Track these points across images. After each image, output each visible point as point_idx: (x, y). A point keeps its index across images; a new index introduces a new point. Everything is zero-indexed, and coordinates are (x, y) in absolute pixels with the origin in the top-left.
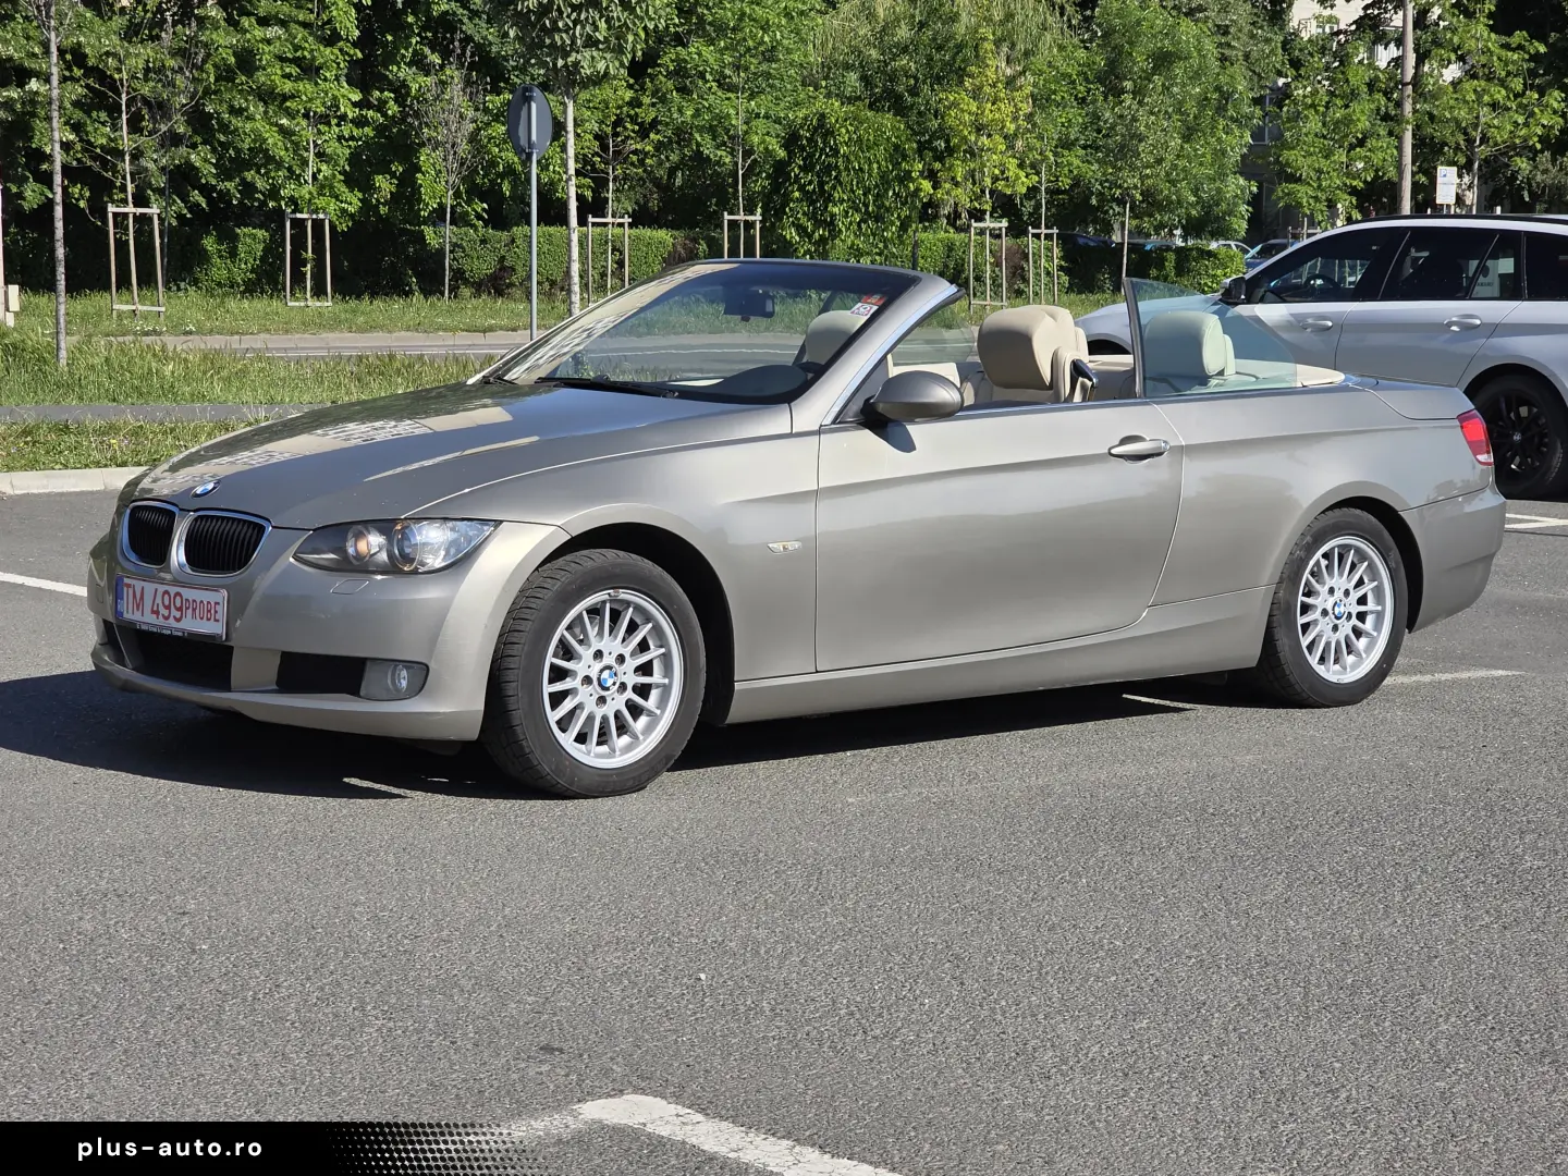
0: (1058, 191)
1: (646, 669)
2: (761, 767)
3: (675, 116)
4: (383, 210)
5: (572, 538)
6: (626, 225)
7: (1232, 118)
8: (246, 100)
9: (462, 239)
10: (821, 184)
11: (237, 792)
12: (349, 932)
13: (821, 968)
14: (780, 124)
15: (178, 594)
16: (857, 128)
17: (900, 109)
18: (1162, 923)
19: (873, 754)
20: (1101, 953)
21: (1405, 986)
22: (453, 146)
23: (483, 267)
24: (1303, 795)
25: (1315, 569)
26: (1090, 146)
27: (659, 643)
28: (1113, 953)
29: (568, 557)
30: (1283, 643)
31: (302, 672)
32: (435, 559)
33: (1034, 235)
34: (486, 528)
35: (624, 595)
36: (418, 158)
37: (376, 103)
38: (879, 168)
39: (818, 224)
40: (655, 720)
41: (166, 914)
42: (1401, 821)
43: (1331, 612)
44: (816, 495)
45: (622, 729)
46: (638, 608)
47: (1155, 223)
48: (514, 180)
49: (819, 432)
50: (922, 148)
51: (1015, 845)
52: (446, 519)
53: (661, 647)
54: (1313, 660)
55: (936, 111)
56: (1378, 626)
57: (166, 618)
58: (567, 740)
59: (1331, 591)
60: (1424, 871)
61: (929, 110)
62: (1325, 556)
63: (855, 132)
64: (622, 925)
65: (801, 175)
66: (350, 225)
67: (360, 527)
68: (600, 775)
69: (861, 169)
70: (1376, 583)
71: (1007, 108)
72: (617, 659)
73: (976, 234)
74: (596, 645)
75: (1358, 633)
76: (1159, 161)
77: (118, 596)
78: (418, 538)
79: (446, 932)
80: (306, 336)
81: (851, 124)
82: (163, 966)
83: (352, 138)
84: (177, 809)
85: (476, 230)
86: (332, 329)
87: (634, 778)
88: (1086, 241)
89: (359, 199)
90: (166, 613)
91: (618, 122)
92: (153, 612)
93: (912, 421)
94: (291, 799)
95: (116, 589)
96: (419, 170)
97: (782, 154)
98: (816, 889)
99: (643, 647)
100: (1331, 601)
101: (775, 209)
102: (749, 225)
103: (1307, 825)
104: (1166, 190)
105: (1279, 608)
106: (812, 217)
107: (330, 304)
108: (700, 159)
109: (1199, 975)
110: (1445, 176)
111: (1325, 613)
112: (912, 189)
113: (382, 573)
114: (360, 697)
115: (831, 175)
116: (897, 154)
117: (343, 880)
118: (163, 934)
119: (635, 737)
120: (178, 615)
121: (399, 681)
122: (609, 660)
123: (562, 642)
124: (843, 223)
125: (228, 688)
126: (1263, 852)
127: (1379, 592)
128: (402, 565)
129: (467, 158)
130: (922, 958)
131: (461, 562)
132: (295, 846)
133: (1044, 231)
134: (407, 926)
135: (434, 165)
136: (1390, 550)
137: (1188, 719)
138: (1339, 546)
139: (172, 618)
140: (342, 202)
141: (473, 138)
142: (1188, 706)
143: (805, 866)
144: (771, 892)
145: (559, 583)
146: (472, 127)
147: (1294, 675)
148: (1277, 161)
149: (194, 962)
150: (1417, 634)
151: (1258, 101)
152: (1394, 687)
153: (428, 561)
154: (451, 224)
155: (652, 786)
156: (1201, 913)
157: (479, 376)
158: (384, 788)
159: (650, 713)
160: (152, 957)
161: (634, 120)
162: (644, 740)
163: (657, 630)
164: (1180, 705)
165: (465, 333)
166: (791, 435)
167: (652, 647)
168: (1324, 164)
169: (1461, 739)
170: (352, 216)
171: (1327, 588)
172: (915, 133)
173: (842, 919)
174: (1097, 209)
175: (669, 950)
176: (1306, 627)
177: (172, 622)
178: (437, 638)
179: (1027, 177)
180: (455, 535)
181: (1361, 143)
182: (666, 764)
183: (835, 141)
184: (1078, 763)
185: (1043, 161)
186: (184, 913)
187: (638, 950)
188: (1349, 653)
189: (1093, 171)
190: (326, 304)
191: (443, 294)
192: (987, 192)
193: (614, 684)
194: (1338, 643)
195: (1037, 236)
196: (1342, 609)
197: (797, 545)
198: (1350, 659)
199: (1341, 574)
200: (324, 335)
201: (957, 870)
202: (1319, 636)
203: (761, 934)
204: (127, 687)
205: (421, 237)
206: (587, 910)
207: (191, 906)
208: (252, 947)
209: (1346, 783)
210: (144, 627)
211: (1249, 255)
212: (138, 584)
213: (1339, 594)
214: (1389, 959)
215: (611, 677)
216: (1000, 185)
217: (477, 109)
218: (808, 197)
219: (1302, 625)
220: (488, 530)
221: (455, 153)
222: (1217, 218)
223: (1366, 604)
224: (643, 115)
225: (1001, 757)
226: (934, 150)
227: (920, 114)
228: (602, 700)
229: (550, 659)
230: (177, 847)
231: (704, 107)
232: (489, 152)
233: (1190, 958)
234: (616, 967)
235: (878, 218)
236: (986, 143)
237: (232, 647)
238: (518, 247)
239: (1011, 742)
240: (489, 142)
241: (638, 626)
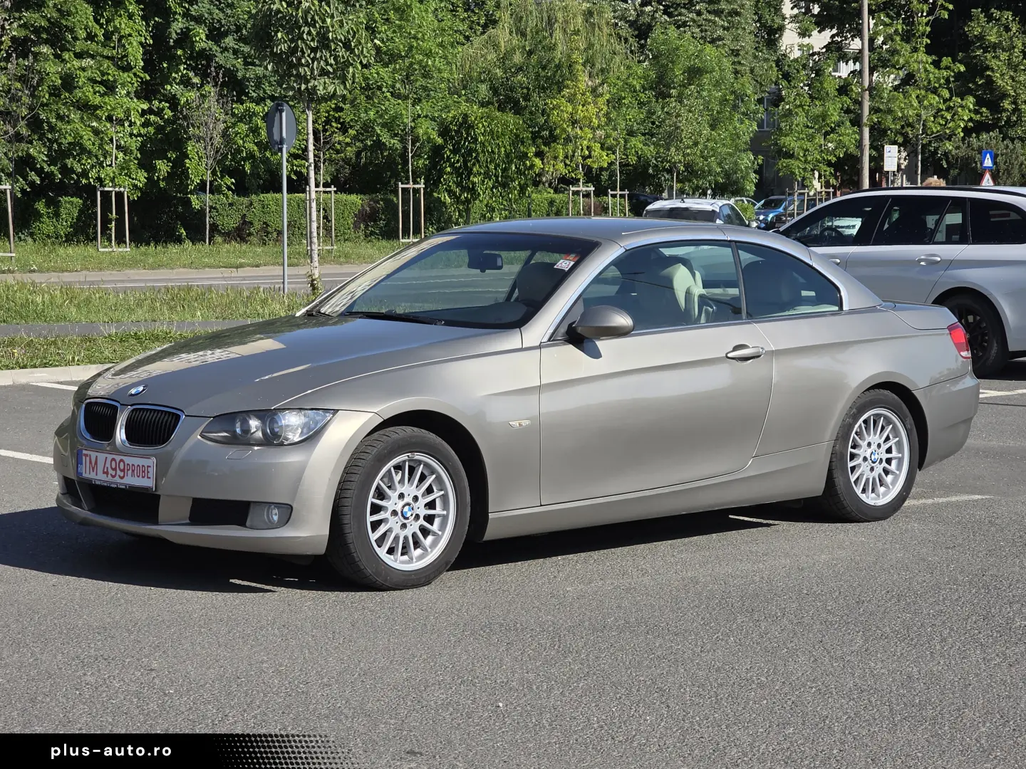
0: (628, 165)
1: (431, 505)
2: (503, 567)
3: (362, 115)
4: (162, 184)
5: (384, 420)
6: (333, 192)
7: (743, 114)
8: (69, 110)
9: (216, 203)
10: (465, 162)
11: (163, 590)
12: (263, 680)
13: (575, 698)
14: (435, 121)
15: (121, 460)
16: (490, 124)
17: (518, 110)
18: (789, 665)
19: (575, 558)
20: (754, 686)
21: (953, 703)
22: (211, 139)
23: (231, 222)
24: (863, 581)
25: (858, 430)
26: (647, 133)
27: (440, 488)
28: (761, 685)
29: (381, 432)
30: (839, 480)
31: (206, 511)
32: (294, 436)
33: (612, 196)
34: (328, 415)
35: (418, 456)
36: (187, 148)
37: (156, 110)
38: (505, 151)
39: (464, 189)
40: (438, 538)
41: (140, 671)
42: (931, 596)
43: (869, 458)
44: (540, 389)
45: (417, 544)
46: (427, 465)
47: (693, 186)
48: (253, 162)
49: (540, 347)
50: (535, 136)
51: (682, 617)
52: (301, 409)
53: (441, 490)
54: (858, 491)
55: (544, 110)
56: (899, 466)
57: (113, 477)
58: (382, 552)
59: (869, 445)
60: (952, 629)
61: (538, 110)
62: (865, 422)
63: (488, 127)
64: (439, 673)
65: (452, 156)
66: (139, 195)
67: (244, 414)
68: (404, 575)
69: (493, 152)
70: (897, 439)
71: (592, 109)
72: (413, 499)
73: (573, 195)
74: (400, 489)
75: (886, 472)
76: (696, 144)
77: (79, 462)
78: (283, 422)
79: (325, 680)
80: (114, 272)
81: (485, 121)
82: (148, 704)
83: (140, 135)
84: (126, 602)
85: (227, 198)
86: (130, 267)
87: (426, 577)
88: (645, 198)
89: (145, 177)
90: (113, 473)
91: (328, 122)
92: (104, 473)
93: (599, 339)
94: (199, 593)
95: (78, 458)
96: (187, 157)
97: (440, 141)
98: (559, 647)
99: (429, 490)
100: (869, 451)
101: (433, 182)
102: (416, 191)
103: (870, 600)
104: (700, 163)
105: (836, 457)
106: (458, 184)
107: (128, 249)
108: (379, 145)
109: (820, 698)
110: (889, 152)
111: (865, 459)
112: (528, 165)
113: (258, 445)
114: (246, 527)
115: (472, 156)
116: (517, 140)
117: (249, 646)
118: (142, 683)
119: (425, 549)
120: (122, 474)
121: (272, 517)
122: (408, 499)
123: (378, 488)
124: (481, 189)
125: (156, 523)
126: (845, 618)
127: (899, 444)
128: (273, 439)
129: (220, 148)
130: (638, 691)
131: (313, 436)
132: (211, 625)
133: (619, 192)
134: (299, 676)
135: (197, 153)
136: (907, 417)
137: (778, 531)
138: (873, 415)
139: (117, 477)
140: (133, 179)
141: (225, 134)
142: (776, 522)
143: (549, 632)
144: (531, 650)
145: (376, 450)
146: (222, 126)
147: (847, 502)
148: (776, 144)
149: (167, 701)
150: (923, 471)
151: (760, 101)
152: (909, 508)
153: (289, 437)
154: (209, 193)
155: (437, 581)
156: (812, 659)
157: (304, 310)
158: (259, 586)
159: (434, 534)
160: (139, 699)
161: (337, 120)
162: (432, 551)
163: (439, 479)
164: (771, 522)
165: (224, 269)
166: (522, 350)
167: (435, 490)
168: (808, 145)
169: (960, 541)
170: (140, 189)
171: (866, 443)
172: (530, 127)
173: (580, 666)
174: (653, 176)
175: (474, 688)
176: (853, 469)
177: (117, 479)
178: (298, 487)
179: (607, 156)
180: (307, 420)
181: (833, 130)
182: (446, 567)
183: (474, 133)
184: (712, 562)
185: (617, 145)
186: (152, 670)
187: (454, 688)
188: (881, 486)
189: (650, 151)
190: (125, 250)
191: (205, 242)
192: (580, 166)
193: (412, 515)
194: (874, 479)
195: (614, 196)
196: (876, 456)
197: (527, 422)
198: (882, 490)
199: (875, 434)
200: (127, 271)
201: (648, 633)
202: (862, 475)
203: (531, 676)
204: (84, 523)
205: (189, 201)
206: (414, 664)
207: (155, 665)
208: (202, 691)
209: (890, 573)
210: (98, 483)
211: (756, 207)
212: (93, 455)
213: (874, 447)
214: (940, 686)
215: (409, 510)
216: (589, 161)
217: (227, 114)
218: (456, 171)
219: (851, 468)
220: (329, 416)
221: (212, 144)
222: (736, 182)
223: (891, 453)
224: (344, 117)
225: (660, 559)
226: (542, 137)
227: (531, 113)
228: (404, 526)
229: (371, 499)
230: (134, 626)
231: (382, 109)
232: (235, 143)
233: (812, 688)
234: (443, 700)
235: (504, 185)
236: (579, 133)
237: (159, 496)
238: (255, 208)
239: (663, 547)
240: (236, 136)
241: (426, 477)
